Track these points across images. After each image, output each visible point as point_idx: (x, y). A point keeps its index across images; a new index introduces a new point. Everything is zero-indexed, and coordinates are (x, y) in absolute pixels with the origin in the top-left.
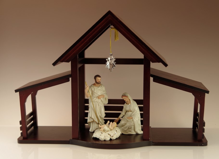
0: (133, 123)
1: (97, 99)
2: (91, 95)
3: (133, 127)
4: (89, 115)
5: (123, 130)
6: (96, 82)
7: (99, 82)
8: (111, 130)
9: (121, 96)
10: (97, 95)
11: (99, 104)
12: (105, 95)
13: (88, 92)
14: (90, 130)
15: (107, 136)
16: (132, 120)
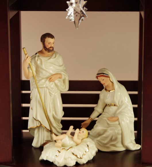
0: (120, 128)
1: (47, 82)
2: (35, 73)
3: (120, 137)
4: (31, 113)
5: (99, 143)
6: (45, 47)
7: (51, 47)
8: (77, 145)
9: (95, 75)
10: (48, 75)
11: (52, 92)
12: (62, 73)
13: (30, 69)
14: (34, 144)
15: (71, 158)
16: (117, 123)
